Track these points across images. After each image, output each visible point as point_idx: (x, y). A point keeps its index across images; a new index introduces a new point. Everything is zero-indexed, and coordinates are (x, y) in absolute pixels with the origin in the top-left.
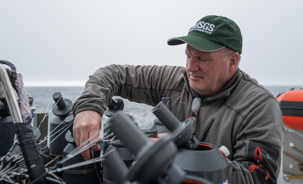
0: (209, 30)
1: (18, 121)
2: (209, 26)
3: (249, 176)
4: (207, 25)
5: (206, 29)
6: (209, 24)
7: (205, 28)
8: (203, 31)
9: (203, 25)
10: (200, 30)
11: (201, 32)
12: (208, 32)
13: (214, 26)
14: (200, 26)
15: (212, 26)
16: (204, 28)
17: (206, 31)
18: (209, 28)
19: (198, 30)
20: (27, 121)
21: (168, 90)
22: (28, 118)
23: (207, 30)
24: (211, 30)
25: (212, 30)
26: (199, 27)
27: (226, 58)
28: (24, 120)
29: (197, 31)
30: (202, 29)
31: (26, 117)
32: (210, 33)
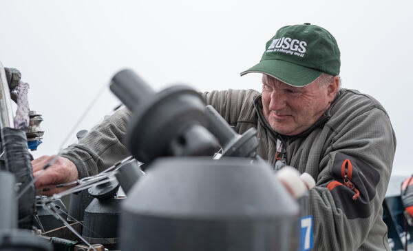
0: (299, 50)
1: (7, 126)
2: (298, 45)
3: (327, 194)
4: (295, 43)
5: (296, 49)
6: (298, 42)
7: (294, 47)
8: (292, 53)
9: (290, 43)
10: (287, 52)
11: (289, 54)
12: (299, 55)
13: (306, 44)
14: (286, 46)
15: (303, 44)
16: (292, 49)
17: (296, 53)
18: (299, 47)
19: (284, 51)
20: (20, 128)
21: (240, 122)
22: (23, 124)
23: (298, 52)
24: (302, 50)
25: (304, 51)
26: (283, 47)
27: (324, 86)
28: (16, 126)
29: (282, 53)
30: (289, 49)
31: (20, 122)
32: (302, 56)
